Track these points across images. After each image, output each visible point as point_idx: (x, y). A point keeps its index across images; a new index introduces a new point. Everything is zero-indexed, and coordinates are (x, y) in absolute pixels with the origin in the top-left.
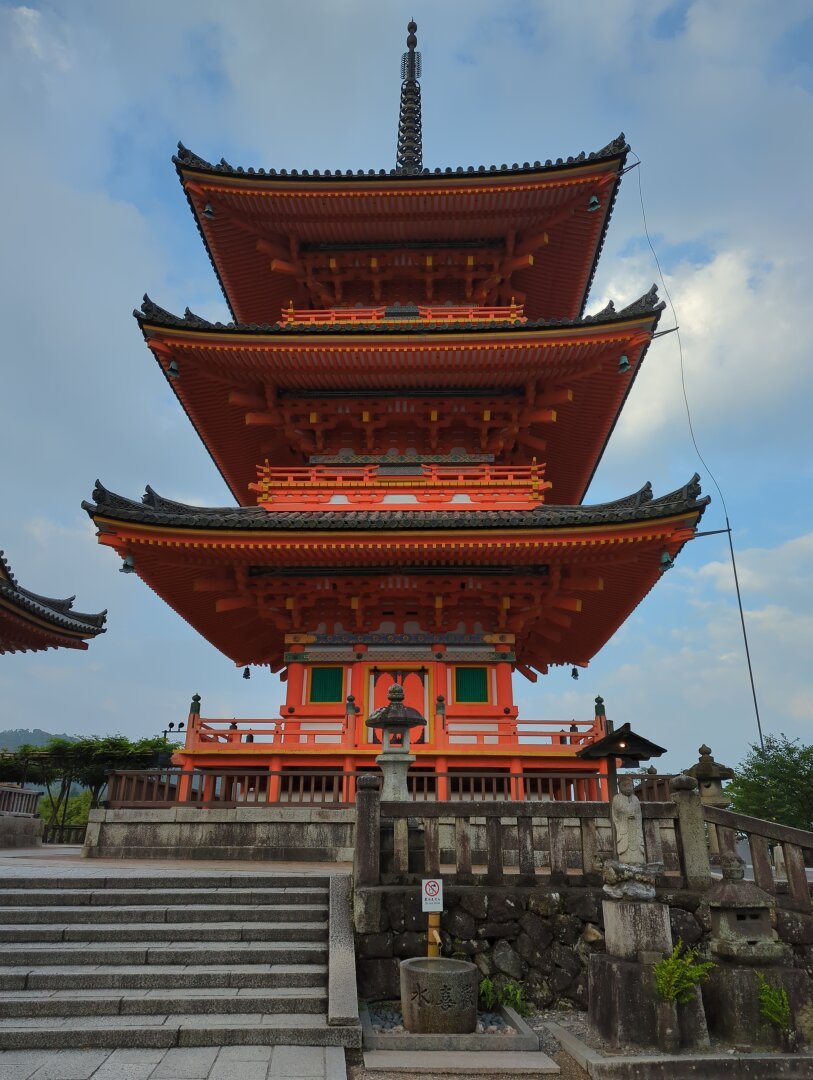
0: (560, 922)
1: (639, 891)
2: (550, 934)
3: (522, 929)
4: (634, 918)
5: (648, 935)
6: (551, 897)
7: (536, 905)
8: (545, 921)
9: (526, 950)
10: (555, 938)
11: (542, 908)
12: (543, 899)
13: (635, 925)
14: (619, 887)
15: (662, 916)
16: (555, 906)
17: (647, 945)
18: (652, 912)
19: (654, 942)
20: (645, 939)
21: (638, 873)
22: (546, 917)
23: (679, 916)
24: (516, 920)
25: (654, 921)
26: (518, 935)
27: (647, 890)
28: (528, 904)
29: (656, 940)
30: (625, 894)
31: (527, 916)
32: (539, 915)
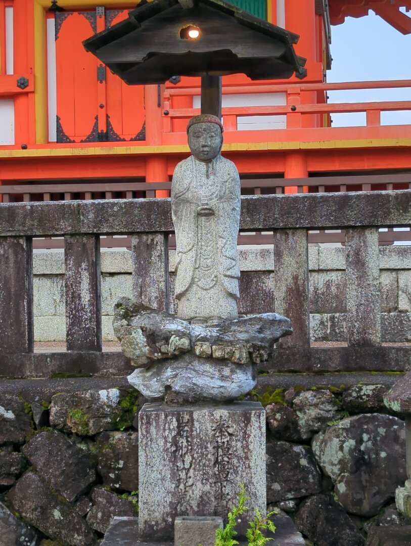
0: (113, 447)
1: (200, 381)
2: (91, 472)
3: (27, 465)
4: (175, 443)
5: (205, 480)
6: (95, 399)
7: (63, 414)
8: (83, 447)
9: (30, 505)
10: (100, 480)
11: (76, 420)
12: (76, 402)
13: (175, 457)
14: (158, 374)
15: (246, 436)
16: (105, 416)
17: (203, 502)
18: (221, 428)
19: (220, 496)
20: (198, 489)
21: (204, 339)
22: (86, 438)
23: (382, 431)
24: (17, 447)
25: (227, 448)
26: (18, 476)
27: (223, 378)
28: (47, 413)
29: (227, 490)
30: (168, 388)
31: (40, 438)
32: (69, 434)
